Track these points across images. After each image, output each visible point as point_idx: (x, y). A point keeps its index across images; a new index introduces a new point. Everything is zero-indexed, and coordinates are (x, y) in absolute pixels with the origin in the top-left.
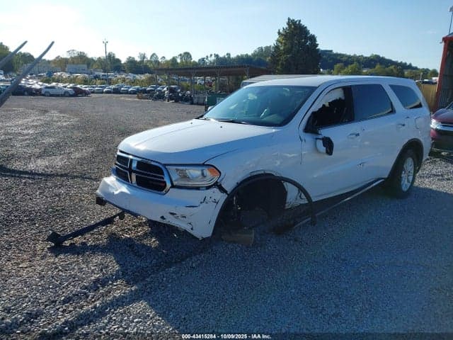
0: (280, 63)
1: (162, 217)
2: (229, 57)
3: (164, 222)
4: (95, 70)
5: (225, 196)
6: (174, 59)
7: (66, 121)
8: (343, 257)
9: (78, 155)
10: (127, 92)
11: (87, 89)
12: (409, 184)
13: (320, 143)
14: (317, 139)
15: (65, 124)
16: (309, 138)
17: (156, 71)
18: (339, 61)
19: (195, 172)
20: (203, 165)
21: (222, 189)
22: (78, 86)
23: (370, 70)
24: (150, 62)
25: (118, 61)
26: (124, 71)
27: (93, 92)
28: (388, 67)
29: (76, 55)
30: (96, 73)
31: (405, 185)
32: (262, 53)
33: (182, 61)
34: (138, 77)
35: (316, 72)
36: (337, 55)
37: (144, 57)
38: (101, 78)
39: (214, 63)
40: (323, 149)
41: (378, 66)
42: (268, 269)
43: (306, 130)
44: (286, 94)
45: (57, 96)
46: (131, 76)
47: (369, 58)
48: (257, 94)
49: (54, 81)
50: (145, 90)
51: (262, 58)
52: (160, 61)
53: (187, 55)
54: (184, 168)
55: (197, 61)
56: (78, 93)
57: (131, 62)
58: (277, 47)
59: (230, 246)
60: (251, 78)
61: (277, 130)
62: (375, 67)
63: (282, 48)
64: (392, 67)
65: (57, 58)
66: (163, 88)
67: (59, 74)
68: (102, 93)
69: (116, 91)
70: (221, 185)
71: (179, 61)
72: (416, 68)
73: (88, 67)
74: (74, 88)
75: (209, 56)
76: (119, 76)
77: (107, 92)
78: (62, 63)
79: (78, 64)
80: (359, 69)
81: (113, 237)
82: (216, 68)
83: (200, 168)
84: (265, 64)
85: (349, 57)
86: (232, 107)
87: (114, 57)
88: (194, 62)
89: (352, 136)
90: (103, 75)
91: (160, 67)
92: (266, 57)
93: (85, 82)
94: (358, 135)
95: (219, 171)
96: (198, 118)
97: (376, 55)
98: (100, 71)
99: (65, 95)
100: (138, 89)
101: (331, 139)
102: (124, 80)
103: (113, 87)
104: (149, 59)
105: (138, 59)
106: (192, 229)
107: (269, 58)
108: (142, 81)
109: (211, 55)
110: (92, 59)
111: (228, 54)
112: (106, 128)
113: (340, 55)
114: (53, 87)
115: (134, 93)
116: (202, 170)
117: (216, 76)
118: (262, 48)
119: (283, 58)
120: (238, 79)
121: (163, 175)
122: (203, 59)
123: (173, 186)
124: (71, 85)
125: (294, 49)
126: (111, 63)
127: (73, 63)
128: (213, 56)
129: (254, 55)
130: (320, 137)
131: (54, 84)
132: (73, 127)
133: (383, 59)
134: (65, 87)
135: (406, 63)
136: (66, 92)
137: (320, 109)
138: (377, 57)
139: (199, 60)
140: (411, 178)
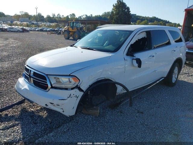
0: (114, 19)
1: (46, 105)
2: (92, 16)
3: (47, 107)
4: (33, 20)
5: (82, 93)
6: (68, 17)
7: (15, 44)
8: (146, 124)
9: (17, 61)
10: (46, 31)
11: (28, 29)
12: (176, 79)
13: (135, 62)
14: (133, 59)
15: (14, 45)
16: (129, 58)
17: (59, 22)
18: (139, 19)
19: (65, 80)
20: (69, 75)
21: (80, 90)
22: (24, 28)
23: (152, 23)
24: (57, 17)
25: (43, 17)
26: (46, 21)
27: (31, 31)
28: (159, 22)
29: (24, 13)
30: (33, 22)
31: (174, 80)
32: (106, 14)
33: (71, 18)
34: (51, 24)
35: (129, 24)
36: (138, 16)
37: (54, 15)
38: (35, 24)
39: (85, 18)
40: (136, 65)
41: (155, 22)
42: (106, 132)
43: (127, 55)
44: (117, 34)
45: (15, 32)
46: (48, 24)
47: (151, 18)
48: (102, 34)
49: (13, 25)
50: (54, 30)
51: (106, 17)
52: (61, 17)
53: (74, 15)
54: (59, 77)
55: (78, 17)
56: (24, 31)
57: (49, 17)
58: (112, 12)
59: (86, 117)
60: (101, 25)
61: (112, 55)
62: (154, 22)
63: (114, 13)
64: (161, 22)
65: (15, 14)
66: (62, 29)
67: (16, 22)
68: (35, 31)
69: (42, 30)
70: (79, 87)
71: (70, 17)
72: (171, 23)
73: (29, 19)
74: (22, 28)
75: (83, 15)
76: (43, 24)
77: (38, 31)
78: (17, 17)
79: (25, 18)
80: (147, 22)
81: (24, 110)
82: (86, 20)
83: (68, 77)
84: (107, 19)
85: (143, 17)
86: (89, 40)
87: (41, 15)
88: (76, 18)
89: (151, 57)
90: (36, 23)
91: (61, 20)
92: (108, 16)
93: (28, 26)
94: (153, 56)
95: (78, 79)
96: (71, 46)
97: (154, 17)
98: (35, 21)
99: (18, 31)
100: (51, 29)
101: (140, 59)
102: (45, 25)
103: (40, 28)
104: (56, 16)
105: (51, 16)
106: (63, 112)
107: (109, 17)
108: (53, 26)
109: (84, 15)
110: (31, 16)
111: (91, 15)
112: (34, 48)
113: (139, 16)
114: (12, 28)
115: (49, 31)
116: (69, 79)
117: (85, 24)
118: (106, 12)
119: (115, 17)
120: (95, 26)
121: (46, 80)
122: (80, 17)
123: (52, 87)
124: (21, 27)
125: (120, 13)
126: (39, 18)
127: (22, 17)
128: (85, 15)
129: (103, 15)
130: (135, 58)
131: (13, 26)
132: (18, 47)
133: (157, 18)
134: (18, 28)
135: (167, 21)
136: (18, 30)
137: (134, 43)
138: (155, 17)
139: (79, 17)
140: (176, 76)
